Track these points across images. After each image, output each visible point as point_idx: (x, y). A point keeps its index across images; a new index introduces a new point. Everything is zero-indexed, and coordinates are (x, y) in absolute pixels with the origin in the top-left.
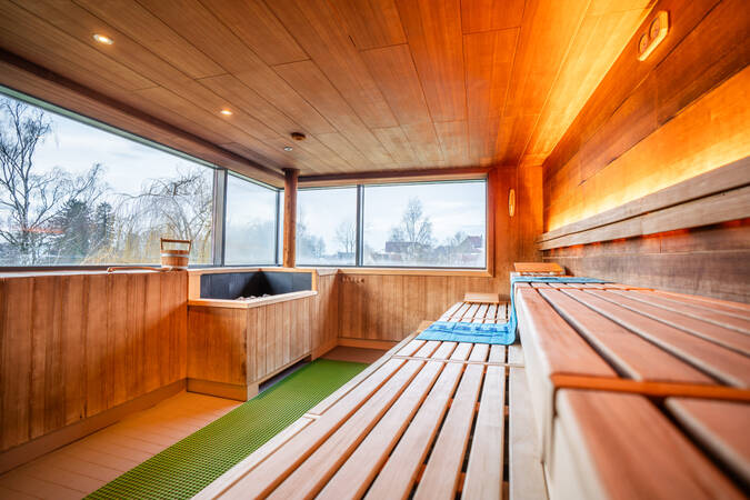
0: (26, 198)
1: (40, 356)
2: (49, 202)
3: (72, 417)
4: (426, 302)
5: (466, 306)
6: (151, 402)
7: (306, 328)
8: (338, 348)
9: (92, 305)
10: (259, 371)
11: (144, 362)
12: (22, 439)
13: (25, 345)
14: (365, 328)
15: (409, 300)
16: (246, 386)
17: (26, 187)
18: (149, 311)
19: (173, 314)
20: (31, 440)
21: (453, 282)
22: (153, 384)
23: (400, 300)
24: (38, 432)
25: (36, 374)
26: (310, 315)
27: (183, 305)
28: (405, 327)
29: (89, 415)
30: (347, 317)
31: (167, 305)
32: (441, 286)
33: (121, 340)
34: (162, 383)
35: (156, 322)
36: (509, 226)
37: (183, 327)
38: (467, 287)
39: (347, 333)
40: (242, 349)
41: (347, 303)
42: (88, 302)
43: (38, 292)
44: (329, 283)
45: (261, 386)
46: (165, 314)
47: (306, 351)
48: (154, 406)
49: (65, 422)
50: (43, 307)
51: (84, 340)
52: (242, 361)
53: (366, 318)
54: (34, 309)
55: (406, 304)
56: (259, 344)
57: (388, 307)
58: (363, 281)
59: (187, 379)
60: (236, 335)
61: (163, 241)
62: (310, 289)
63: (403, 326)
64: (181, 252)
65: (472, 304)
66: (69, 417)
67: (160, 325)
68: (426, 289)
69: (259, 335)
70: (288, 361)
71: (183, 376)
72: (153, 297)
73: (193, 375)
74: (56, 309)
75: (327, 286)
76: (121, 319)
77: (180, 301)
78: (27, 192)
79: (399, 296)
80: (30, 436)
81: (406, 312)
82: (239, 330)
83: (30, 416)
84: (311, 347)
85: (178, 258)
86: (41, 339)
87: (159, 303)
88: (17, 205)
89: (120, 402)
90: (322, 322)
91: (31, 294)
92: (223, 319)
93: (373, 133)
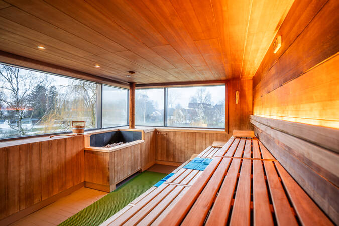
0: (17, 86)
1: (23, 177)
2: (28, 87)
3: (36, 201)
4: (196, 144)
5: (213, 148)
6: (69, 193)
7: (139, 158)
8: (155, 165)
9: (43, 154)
10: (116, 179)
11: (66, 176)
12: (17, 211)
13: (16, 173)
14: (168, 156)
15: (188, 143)
16: (110, 186)
17: (17, 81)
18: (67, 154)
19: (78, 154)
20: (20, 211)
21: (209, 135)
22: (70, 185)
23: (184, 144)
24: (23, 208)
25: (21, 184)
26: (141, 151)
27: (82, 150)
28: (186, 156)
29: (43, 200)
30: (159, 151)
31: (75, 151)
32: (203, 137)
33: (55, 167)
34: (74, 184)
35: (70, 159)
36: (236, 109)
37: (83, 160)
38: (215, 138)
39: (159, 158)
40: (108, 170)
41: (159, 144)
42: (41, 152)
43: (21, 151)
44: (150, 135)
45: (117, 185)
46: (74, 154)
47: (139, 168)
48: (70, 194)
49: (33, 203)
50: (23, 157)
51: (40, 169)
52: (108, 175)
53: (168, 151)
54: (20, 158)
55: (186, 145)
56: (115, 167)
57: (178, 146)
58: (166, 134)
59: (85, 182)
60: (105, 164)
61: (73, 122)
62: (141, 139)
63: (185, 155)
64: (81, 127)
65: (215, 147)
66: (35, 201)
67: (72, 159)
68: (196, 138)
69: (116, 163)
70: (129, 173)
71: (83, 181)
72: (69, 148)
73: (87, 180)
74: (28, 157)
75: (149, 137)
76: (55, 159)
77: (81, 149)
78: (17, 84)
79: (183, 141)
80: (19, 209)
81: (186, 149)
82: (106, 161)
83: (20, 201)
84: (141, 166)
85: (80, 129)
86: (22, 170)
87: (72, 151)
88: (13, 90)
89: (55, 194)
90: (147, 153)
91: (18, 152)
92: (99, 156)
93: (166, 71)
